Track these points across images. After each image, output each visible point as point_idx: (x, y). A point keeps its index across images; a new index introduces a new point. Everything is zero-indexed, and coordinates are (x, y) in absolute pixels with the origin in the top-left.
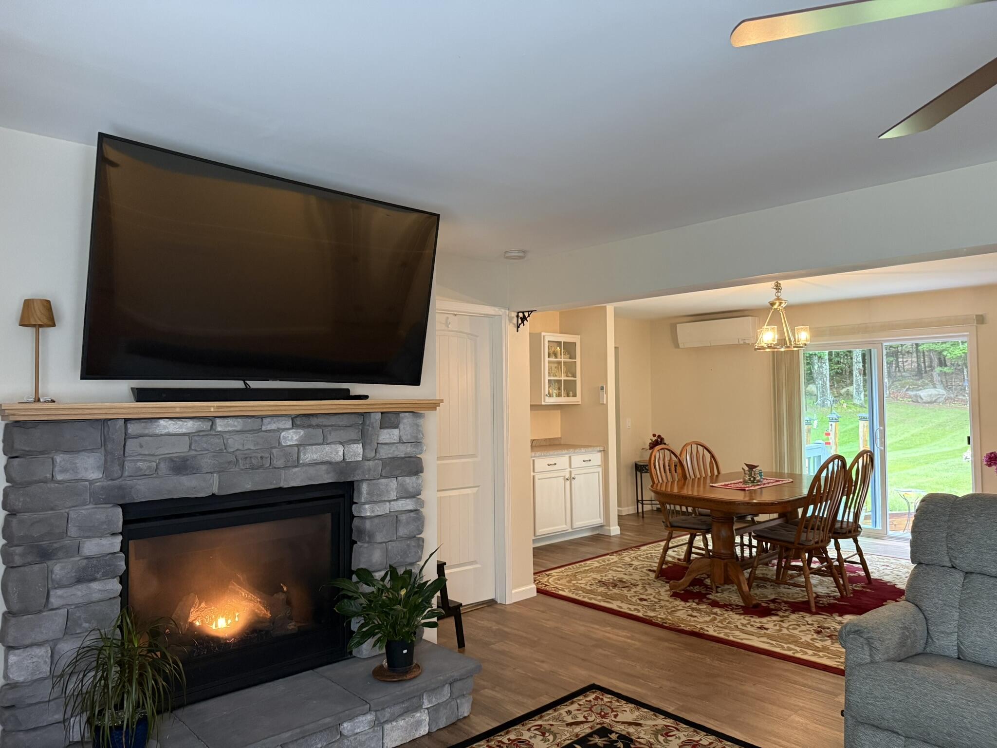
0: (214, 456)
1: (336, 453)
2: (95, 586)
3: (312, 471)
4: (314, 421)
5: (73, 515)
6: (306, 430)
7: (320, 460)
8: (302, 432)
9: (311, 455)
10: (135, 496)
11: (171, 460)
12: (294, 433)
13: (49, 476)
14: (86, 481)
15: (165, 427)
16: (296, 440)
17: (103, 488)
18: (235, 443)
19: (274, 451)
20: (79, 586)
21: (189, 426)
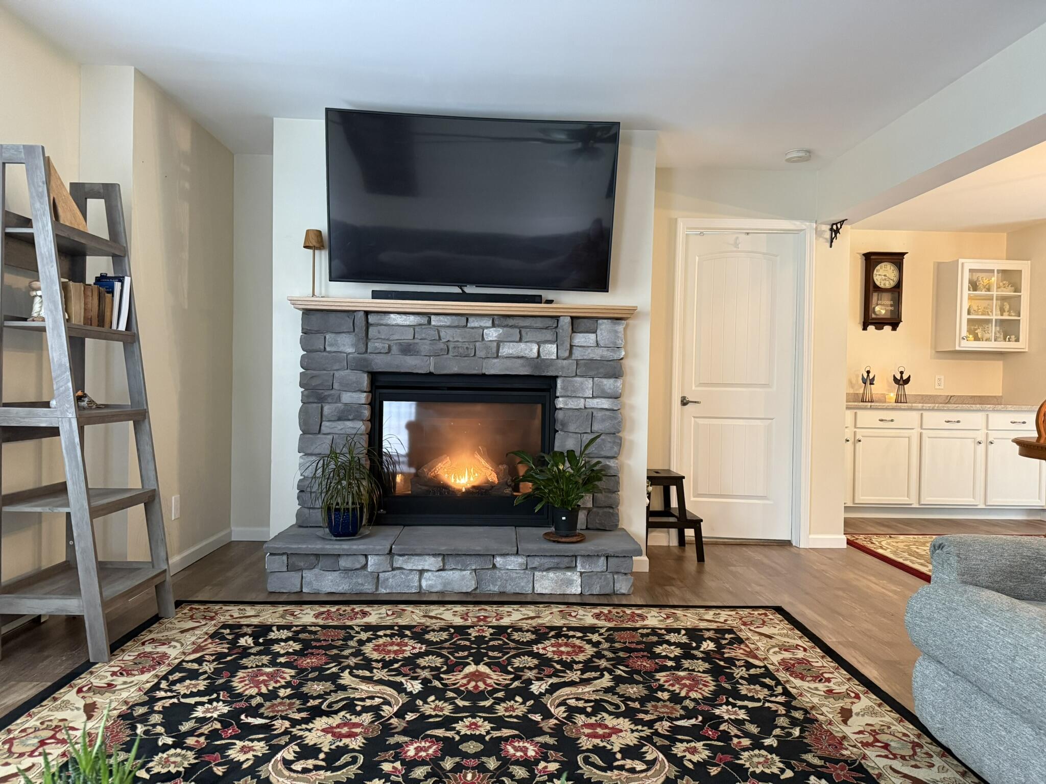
0: (430, 344)
1: (531, 350)
2: (349, 424)
3: (508, 363)
4: (511, 322)
5: (337, 374)
6: (505, 329)
7: (515, 354)
8: (500, 330)
9: (507, 350)
10: (374, 367)
11: (400, 344)
12: (495, 331)
13: (322, 347)
14: (345, 353)
15: (394, 320)
16: (495, 337)
17: (354, 358)
18: (446, 335)
19: (477, 344)
20: (340, 422)
21: (412, 320)
